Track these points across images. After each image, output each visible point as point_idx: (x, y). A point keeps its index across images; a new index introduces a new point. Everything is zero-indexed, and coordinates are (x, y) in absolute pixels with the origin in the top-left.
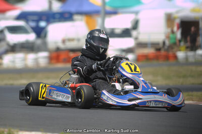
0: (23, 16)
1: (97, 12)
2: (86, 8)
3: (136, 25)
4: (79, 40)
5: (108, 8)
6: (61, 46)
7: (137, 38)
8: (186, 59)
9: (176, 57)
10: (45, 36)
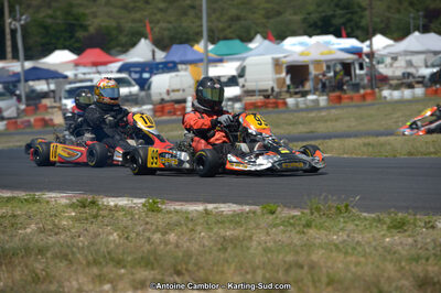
0: (124, 68)
1: (201, 61)
2: (190, 57)
3: (242, 73)
4: (184, 90)
5: (212, 55)
6: (166, 98)
7: (243, 86)
8: (297, 104)
9: (285, 104)
10: (149, 88)
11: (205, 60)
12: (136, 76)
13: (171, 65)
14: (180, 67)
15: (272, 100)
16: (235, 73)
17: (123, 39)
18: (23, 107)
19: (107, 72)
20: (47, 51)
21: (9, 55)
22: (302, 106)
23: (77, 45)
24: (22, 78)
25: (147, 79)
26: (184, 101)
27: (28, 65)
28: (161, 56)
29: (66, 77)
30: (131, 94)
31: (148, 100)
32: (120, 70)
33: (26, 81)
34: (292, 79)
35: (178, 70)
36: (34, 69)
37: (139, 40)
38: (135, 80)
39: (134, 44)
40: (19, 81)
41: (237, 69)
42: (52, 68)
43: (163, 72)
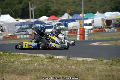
2: (79, 18)
3: (93, 22)
4: (77, 27)
5: (85, 17)
6: (72, 29)
7: (93, 26)
8: (108, 31)
9: (105, 31)
10: (68, 26)
11: (83, 19)
12: (64, 23)
13: (73, 20)
15: (101, 30)
16: (91, 22)
17: (61, 13)
18: (34, 31)
20: (40, 16)
21: (30, 17)
23: (49, 15)
24: (34, 24)
25: (67, 24)
26: (77, 30)
27: (36, 20)
28: (71, 17)
29: (45, 23)
30: (63, 28)
31: (67, 29)
32: (60, 21)
33: (35, 24)
35: (75, 21)
36: (37, 21)
37: (65, 13)
39: (63, 14)
40: (33, 24)
42: (42, 21)
43: (71, 22)
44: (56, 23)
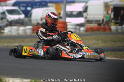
0: (16, 4)
1: (62, 2)
6: (40, 22)
7: (86, 18)
8: (117, 30)
9: (110, 29)
10: (31, 16)
11: (65, 2)
12: (23, 9)
13: (44, 3)
14: (49, 4)
15: (102, 26)
16: (81, 10)
19: (6, 5)
22: (120, 31)
25: (30, 11)
30: (19, 19)
31: (29, 23)
32: (14, 5)
34: (114, 15)
35: (48, 7)
38: (22, 11)
41: (83, 8)
43: (39, 7)
44: (5, 8)
